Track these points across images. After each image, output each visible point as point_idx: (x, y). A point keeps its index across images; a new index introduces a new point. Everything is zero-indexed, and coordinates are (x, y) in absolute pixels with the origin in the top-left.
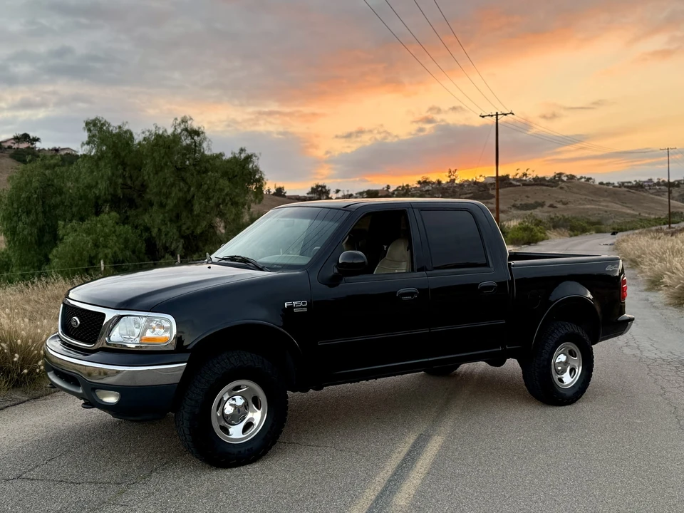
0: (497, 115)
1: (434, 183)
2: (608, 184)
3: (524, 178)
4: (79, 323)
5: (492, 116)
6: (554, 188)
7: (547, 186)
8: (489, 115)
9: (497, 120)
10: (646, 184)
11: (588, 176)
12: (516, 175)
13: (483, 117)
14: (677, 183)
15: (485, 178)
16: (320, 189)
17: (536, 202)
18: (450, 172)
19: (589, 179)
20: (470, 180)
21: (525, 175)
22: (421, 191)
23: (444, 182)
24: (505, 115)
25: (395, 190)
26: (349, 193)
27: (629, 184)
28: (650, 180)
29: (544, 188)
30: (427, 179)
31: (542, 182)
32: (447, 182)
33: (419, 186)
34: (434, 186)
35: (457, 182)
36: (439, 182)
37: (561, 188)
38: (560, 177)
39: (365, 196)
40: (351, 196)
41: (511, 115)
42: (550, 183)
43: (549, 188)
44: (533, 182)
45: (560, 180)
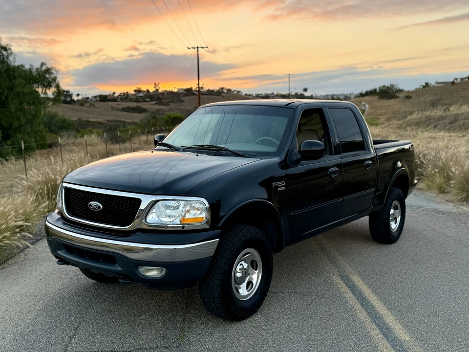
0: (198, 48)
1: (144, 92)
2: (250, 95)
3: (201, 90)
4: (102, 207)
5: (194, 48)
6: (220, 97)
8: (193, 48)
9: (198, 51)
10: (270, 95)
11: (238, 90)
12: (197, 88)
13: (189, 48)
14: (287, 95)
15: (178, 90)
16: (65, 93)
18: (155, 84)
19: (239, 92)
20: (168, 90)
21: (202, 88)
22: (137, 96)
23: (151, 91)
24: (203, 48)
25: (119, 95)
26: (87, 96)
27: (262, 96)
28: (273, 93)
29: (214, 96)
30: (140, 88)
31: (213, 93)
32: (154, 91)
33: (134, 93)
34: (145, 93)
35: (160, 91)
36: (148, 91)
37: (224, 97)
38: (222, 90)
39: (98, 99)
40: (88, 98)
41: (206, 48)
42: (217, 94)
43: (216, 97)
44: (207, 93)
45: (223, 92)
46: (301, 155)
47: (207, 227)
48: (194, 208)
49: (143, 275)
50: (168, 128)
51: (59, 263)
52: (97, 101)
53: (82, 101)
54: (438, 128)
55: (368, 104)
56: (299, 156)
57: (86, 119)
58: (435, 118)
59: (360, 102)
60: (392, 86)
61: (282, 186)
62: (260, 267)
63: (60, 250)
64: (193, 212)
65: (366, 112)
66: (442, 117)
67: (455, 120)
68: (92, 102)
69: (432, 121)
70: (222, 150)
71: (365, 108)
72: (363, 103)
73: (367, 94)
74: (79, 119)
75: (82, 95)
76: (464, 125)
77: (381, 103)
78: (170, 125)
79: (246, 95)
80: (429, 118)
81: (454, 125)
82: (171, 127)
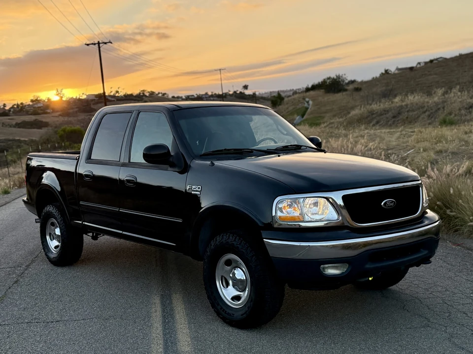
0: (99, 43)
1: (44, 101)
2: (178, 97)
3: (117, 95)
5: (95, 44)
8: (92, 44)
9: (99, 47)
10: (204, 96)
11: (163, 92)
12: (111, 92)
13: (88, 45)
14: (224, 95)
15: (87, 96)
18: (57, 91)
19: (164, 94)
20: (75, 97)
21: (117, 92)
22: (34, 108)
23: (52, 99)
24: (105, 43)
25: (11, 108)
27: (193, 97)
28: (206, 94)
30: (38, 97)
31: (131, 98)
32: (56, 100)
33: (31, 103)
34: (45, 103)
35: (64, 99)
36: (49, 100)
38: (143, 93)
41: (110, 44)
42: (137, 98)
44: (124, 98)
45: (144, 95)
50: (63, 144)
54: (380, 123)
55: (312, 100)
58: (377, 113)
59: (304, 99)
60: (338, 77)
65: (309, 110)
66: (385, 111)
69: (374, 116)
71: (309, 105)
72: (307, 99)
73: (314, 88)
77: (326, 99)
79: (173, 97)
80: (372, 113)
81: (397, 119)
82: (67, 143)
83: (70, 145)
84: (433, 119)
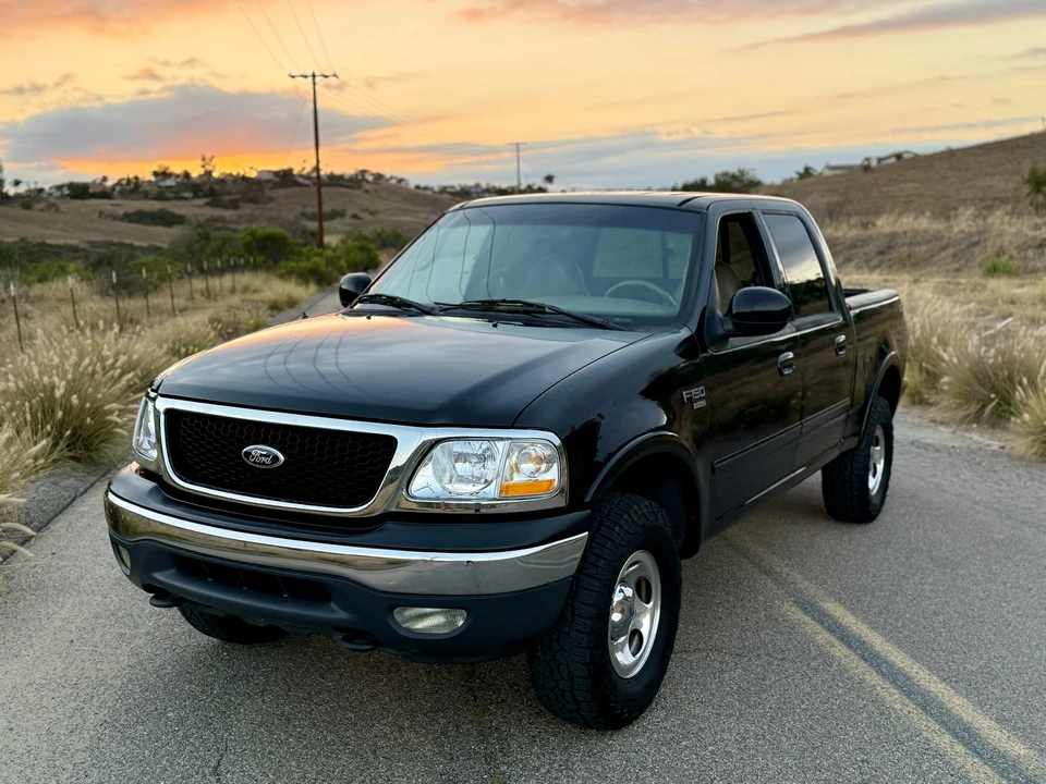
0: (314, 76)
1: (178, 176)
2: (426, 188)
3: (315, 174)
4: (282, 458)
5: (306, 77)
6: (357, 192)
7: (348, 187)
8: (302, 76)
9: (314, 84)
10: (473, 190)
11: (400, 176)
12: (303, 169)
13: (293, 77)
14: (510, 189)
15: (259, 172)
17: (333, 210)
18: (204, 159)
19: (401, 181)
20: (235, 173)
22: (160, 187)
23: (194, 175)
24: (326, 77)
25: (116, 185)
26: (39, 186)
27: (453, 190)
28: (478, 186)
29: (343, 190)
30: (166, 168)
31: (341, 182)
32: (201, 176)
33: (153, 179)
34: (179, 180)
35: (215, 175)
36: (187, 175)
37: (367, 191)
38: (363, 176)
39: (66, 192)
40: (41, 190)
41: (334, 78)
42: (351, 184)
43: (350, 191)
44: (328, 181)
45: (364, 180)
46: (735, 325)
47: (561, 502)
48: (528, 458)
49: (408, 629)
50: (251, 260)
51: (155, 602)
52: (63, 197)
53: (27, 196)
56: (729, 326)
57: (39, 240)
60: (742, 173)
61: (701, 399)
62: (656, 596)
63: (161, 569)
64: (528, 467)
66: (863, 241)
67: (890, 248)
68: (51, 199)
70: (545, 313)
74: (23, 240)
75: (28, 183)
76: (909, 256)
78: (256, 253)
79: (418, 187)
82: (260, 259)
83: (265, 262)
84: (962, 262)
